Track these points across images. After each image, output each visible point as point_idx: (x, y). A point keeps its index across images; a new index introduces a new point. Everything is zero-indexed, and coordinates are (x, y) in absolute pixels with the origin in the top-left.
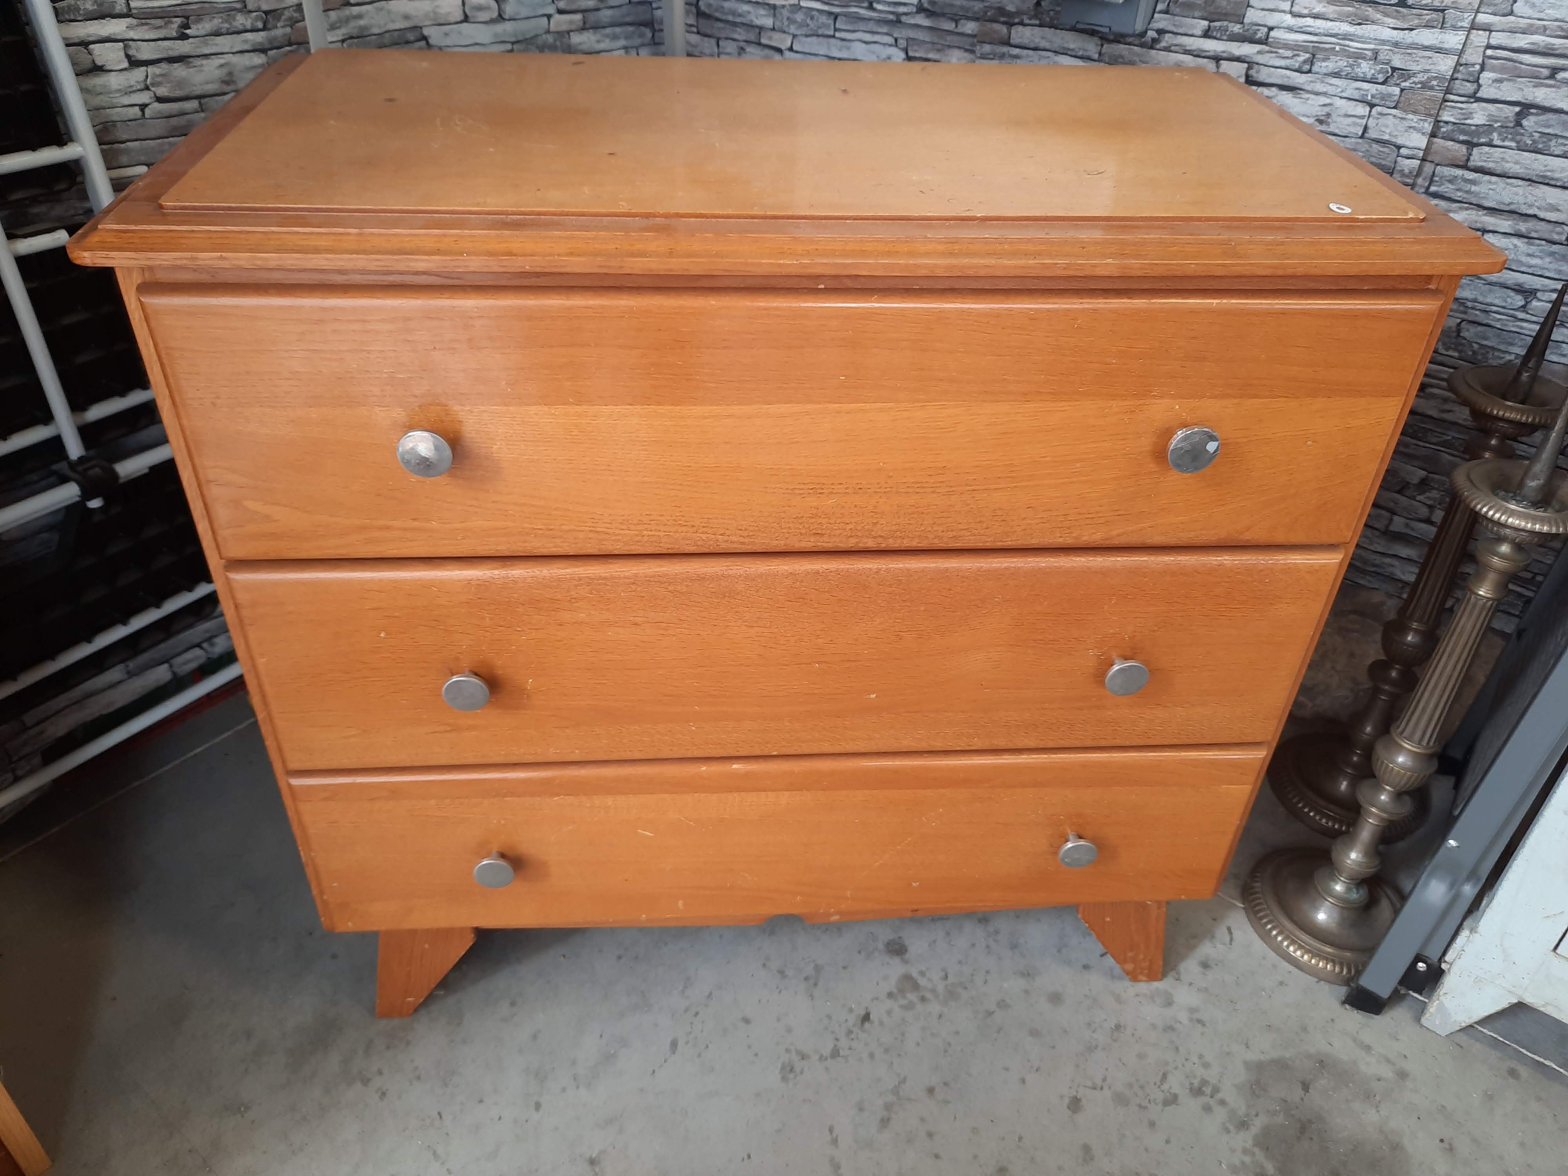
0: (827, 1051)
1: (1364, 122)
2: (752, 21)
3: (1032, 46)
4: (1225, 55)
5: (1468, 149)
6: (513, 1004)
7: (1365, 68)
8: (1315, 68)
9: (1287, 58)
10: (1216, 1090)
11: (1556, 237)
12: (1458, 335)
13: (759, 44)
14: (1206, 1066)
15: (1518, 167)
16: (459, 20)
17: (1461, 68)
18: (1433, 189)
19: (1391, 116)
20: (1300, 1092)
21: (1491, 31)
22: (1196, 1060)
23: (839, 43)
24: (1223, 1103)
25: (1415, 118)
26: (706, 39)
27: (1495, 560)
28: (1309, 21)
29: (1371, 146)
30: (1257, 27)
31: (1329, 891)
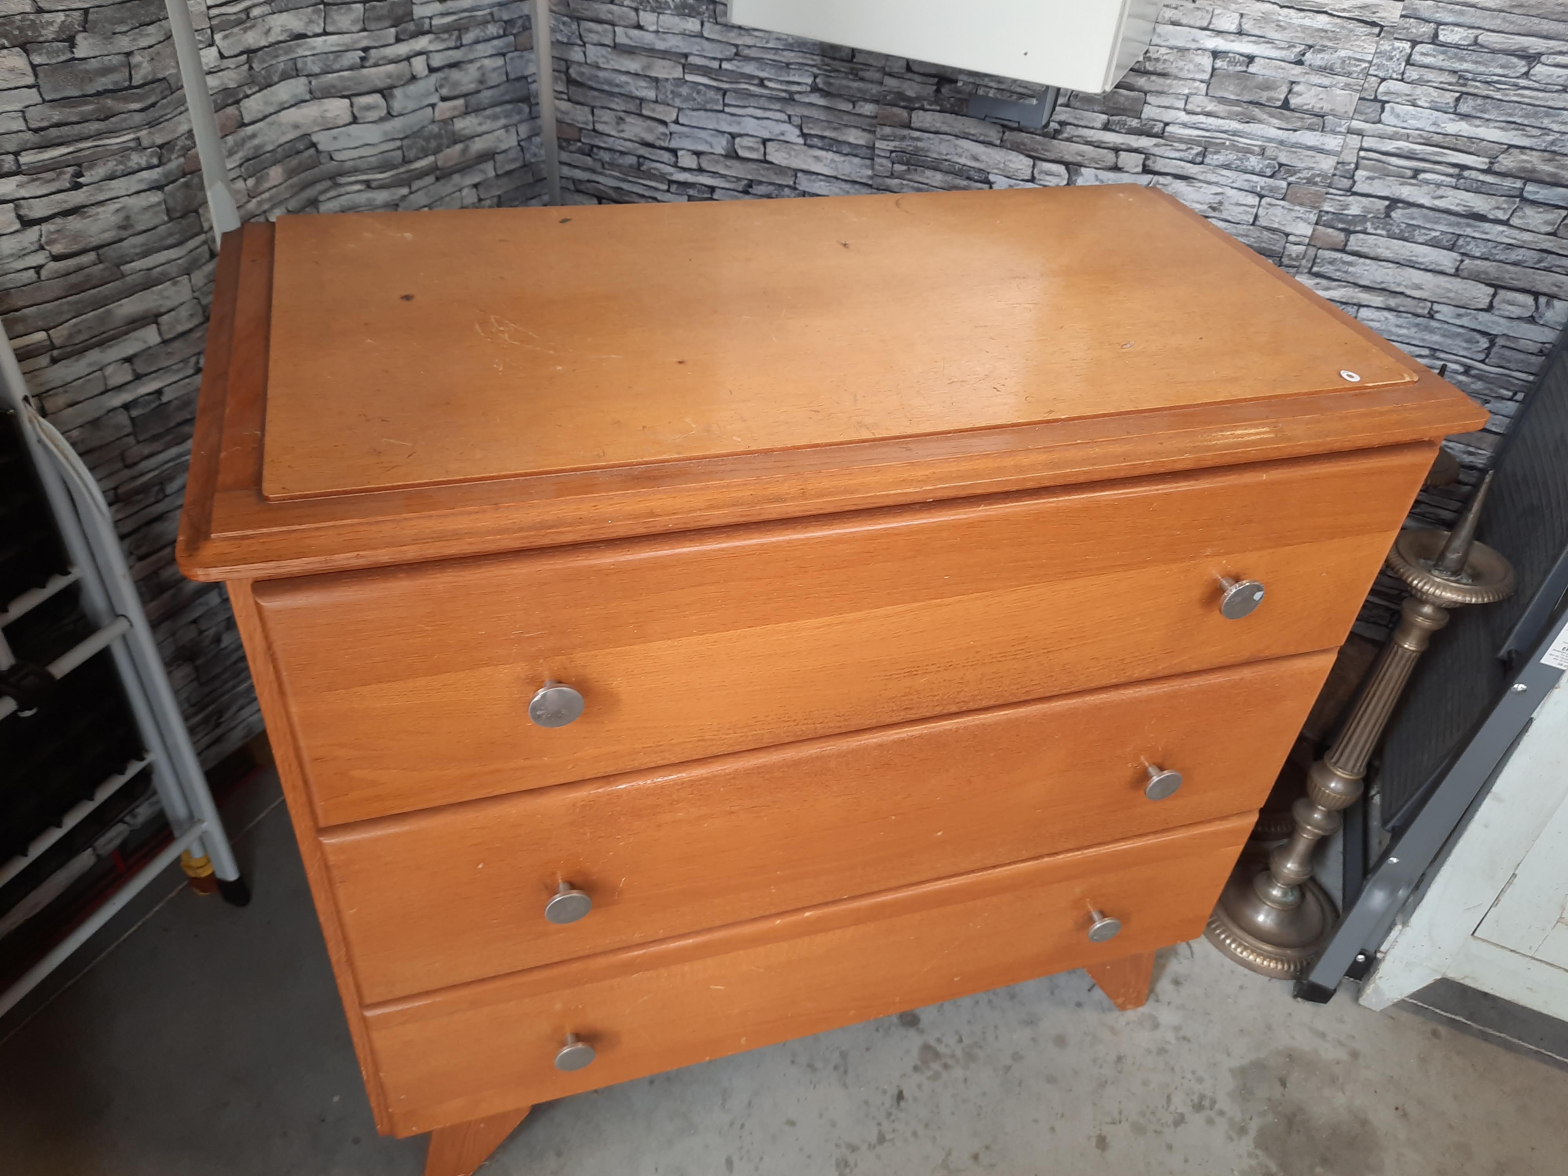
0: (873, 1138)
1: (1255, 210)
2: (631, 92)
3: (933, 129)
4: (1123, 147)
5: (1346, 236)
6: (559, 1154)
7: (1253, 162)
8: (1207, 160)
9: (1182, 150)
10: (1213, 1102)
11: (1420, 311)
13: (640, 115)
14: (1200, 1080)
15: (1388, 252)
16: (347, 122)
17: (1339, 166)
18: (1315, 269)
19: (1279, 208)
20: (1280, 1089)
21: (1363, 136)
22: (1189, 1076)
23: (729, 117)
24: (1221, 1113)
25: (1302, 209)
26: (578, 107)
27: (1420, 619)
28: (1202, 118)
29: (1261, 233)
30: (1154, 123)
31: (1268, 897)
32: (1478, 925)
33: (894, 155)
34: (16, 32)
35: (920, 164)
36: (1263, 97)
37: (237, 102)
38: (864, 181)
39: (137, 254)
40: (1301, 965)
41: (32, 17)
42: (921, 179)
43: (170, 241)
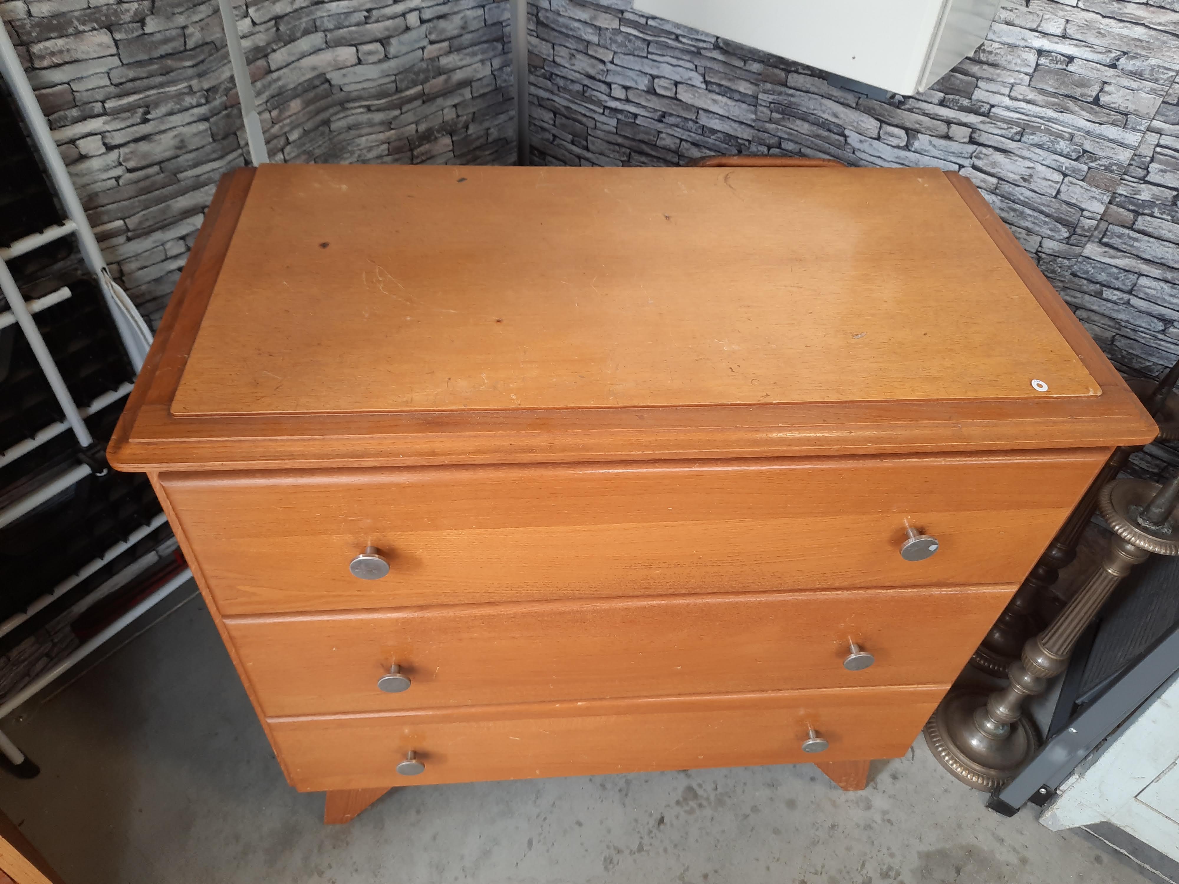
0: (635, 847)
1: (1058, 186)
2: (581, 35)
3: (804, 89)
4: (954, 121)
5: (1134, 216)
6: (418, 812)
7: (1063, 145)
8: (1024, 139)
9: (1003, 129)
10: (898, 874)
12: (1112, 343)
13: (587, 54)
14: (892, 855)
15: (1170, 233)
16: (354, 63)
17: (1136, 158)
18: (1105, 240)
19: (1079, 187)
20: (953, 874)
21: (1161, 134)
22: (884, 850)
23: (651, 62)
25: (1097, 191)
26: (544, 43)
27: (1123, 554)
28: (1023, 104)
29: (1061, 206)
30: (982, 104)
31: (982, 727)
32: (1141, 792)
33: (772, 105)
34: (103, 18)
35: (793, 115)
36: (1078, 92)
37: (266, 56)
38: (748, 122)
39: (189, 166)
40: (998, 783)
41: (114, 7)
42: (792, 127)
43: (214, 156)
